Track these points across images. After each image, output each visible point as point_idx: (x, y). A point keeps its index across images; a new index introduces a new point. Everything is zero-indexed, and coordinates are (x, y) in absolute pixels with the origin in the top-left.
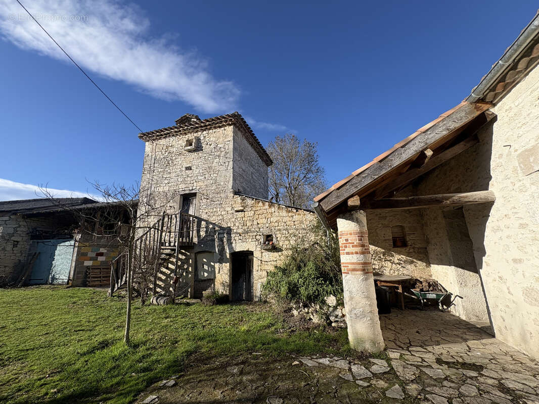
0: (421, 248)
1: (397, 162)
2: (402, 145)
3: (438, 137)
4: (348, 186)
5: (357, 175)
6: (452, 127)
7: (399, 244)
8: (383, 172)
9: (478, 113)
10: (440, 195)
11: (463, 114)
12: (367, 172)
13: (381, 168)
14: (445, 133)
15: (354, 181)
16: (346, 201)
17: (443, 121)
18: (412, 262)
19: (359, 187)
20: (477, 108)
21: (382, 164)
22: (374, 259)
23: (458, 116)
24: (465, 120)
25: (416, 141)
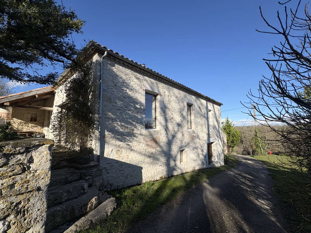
0: (42, 122)
1: (26, 96)
2: (29, 91)
3: (40, 93)
4: (5, 99)
5: (10, 96)
6: (45, 91)
7: (33, 120)
8: (21, 97)
9: (52, 90)
10: (40, 107)
11: (48, 89)
12: (15, 96)
13: (20, 96)
14: (42, 92)
15: (8, 98)
16: (3, 103)
17: (43, 89)
18: (37, 127)
19: (10, 100)
20: (52, 89)
21: (21, 95)
22: (19, 125)
23: (47, 89)
24: (48, 91)
25: (34, 92)
